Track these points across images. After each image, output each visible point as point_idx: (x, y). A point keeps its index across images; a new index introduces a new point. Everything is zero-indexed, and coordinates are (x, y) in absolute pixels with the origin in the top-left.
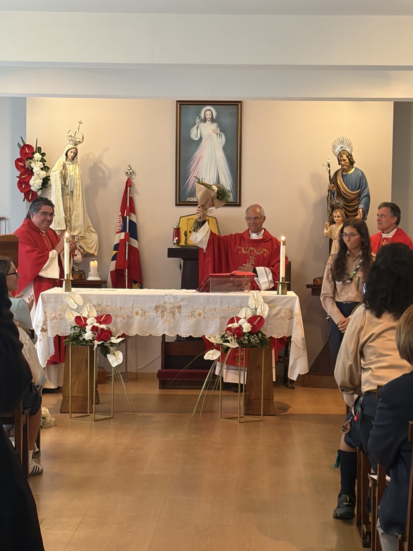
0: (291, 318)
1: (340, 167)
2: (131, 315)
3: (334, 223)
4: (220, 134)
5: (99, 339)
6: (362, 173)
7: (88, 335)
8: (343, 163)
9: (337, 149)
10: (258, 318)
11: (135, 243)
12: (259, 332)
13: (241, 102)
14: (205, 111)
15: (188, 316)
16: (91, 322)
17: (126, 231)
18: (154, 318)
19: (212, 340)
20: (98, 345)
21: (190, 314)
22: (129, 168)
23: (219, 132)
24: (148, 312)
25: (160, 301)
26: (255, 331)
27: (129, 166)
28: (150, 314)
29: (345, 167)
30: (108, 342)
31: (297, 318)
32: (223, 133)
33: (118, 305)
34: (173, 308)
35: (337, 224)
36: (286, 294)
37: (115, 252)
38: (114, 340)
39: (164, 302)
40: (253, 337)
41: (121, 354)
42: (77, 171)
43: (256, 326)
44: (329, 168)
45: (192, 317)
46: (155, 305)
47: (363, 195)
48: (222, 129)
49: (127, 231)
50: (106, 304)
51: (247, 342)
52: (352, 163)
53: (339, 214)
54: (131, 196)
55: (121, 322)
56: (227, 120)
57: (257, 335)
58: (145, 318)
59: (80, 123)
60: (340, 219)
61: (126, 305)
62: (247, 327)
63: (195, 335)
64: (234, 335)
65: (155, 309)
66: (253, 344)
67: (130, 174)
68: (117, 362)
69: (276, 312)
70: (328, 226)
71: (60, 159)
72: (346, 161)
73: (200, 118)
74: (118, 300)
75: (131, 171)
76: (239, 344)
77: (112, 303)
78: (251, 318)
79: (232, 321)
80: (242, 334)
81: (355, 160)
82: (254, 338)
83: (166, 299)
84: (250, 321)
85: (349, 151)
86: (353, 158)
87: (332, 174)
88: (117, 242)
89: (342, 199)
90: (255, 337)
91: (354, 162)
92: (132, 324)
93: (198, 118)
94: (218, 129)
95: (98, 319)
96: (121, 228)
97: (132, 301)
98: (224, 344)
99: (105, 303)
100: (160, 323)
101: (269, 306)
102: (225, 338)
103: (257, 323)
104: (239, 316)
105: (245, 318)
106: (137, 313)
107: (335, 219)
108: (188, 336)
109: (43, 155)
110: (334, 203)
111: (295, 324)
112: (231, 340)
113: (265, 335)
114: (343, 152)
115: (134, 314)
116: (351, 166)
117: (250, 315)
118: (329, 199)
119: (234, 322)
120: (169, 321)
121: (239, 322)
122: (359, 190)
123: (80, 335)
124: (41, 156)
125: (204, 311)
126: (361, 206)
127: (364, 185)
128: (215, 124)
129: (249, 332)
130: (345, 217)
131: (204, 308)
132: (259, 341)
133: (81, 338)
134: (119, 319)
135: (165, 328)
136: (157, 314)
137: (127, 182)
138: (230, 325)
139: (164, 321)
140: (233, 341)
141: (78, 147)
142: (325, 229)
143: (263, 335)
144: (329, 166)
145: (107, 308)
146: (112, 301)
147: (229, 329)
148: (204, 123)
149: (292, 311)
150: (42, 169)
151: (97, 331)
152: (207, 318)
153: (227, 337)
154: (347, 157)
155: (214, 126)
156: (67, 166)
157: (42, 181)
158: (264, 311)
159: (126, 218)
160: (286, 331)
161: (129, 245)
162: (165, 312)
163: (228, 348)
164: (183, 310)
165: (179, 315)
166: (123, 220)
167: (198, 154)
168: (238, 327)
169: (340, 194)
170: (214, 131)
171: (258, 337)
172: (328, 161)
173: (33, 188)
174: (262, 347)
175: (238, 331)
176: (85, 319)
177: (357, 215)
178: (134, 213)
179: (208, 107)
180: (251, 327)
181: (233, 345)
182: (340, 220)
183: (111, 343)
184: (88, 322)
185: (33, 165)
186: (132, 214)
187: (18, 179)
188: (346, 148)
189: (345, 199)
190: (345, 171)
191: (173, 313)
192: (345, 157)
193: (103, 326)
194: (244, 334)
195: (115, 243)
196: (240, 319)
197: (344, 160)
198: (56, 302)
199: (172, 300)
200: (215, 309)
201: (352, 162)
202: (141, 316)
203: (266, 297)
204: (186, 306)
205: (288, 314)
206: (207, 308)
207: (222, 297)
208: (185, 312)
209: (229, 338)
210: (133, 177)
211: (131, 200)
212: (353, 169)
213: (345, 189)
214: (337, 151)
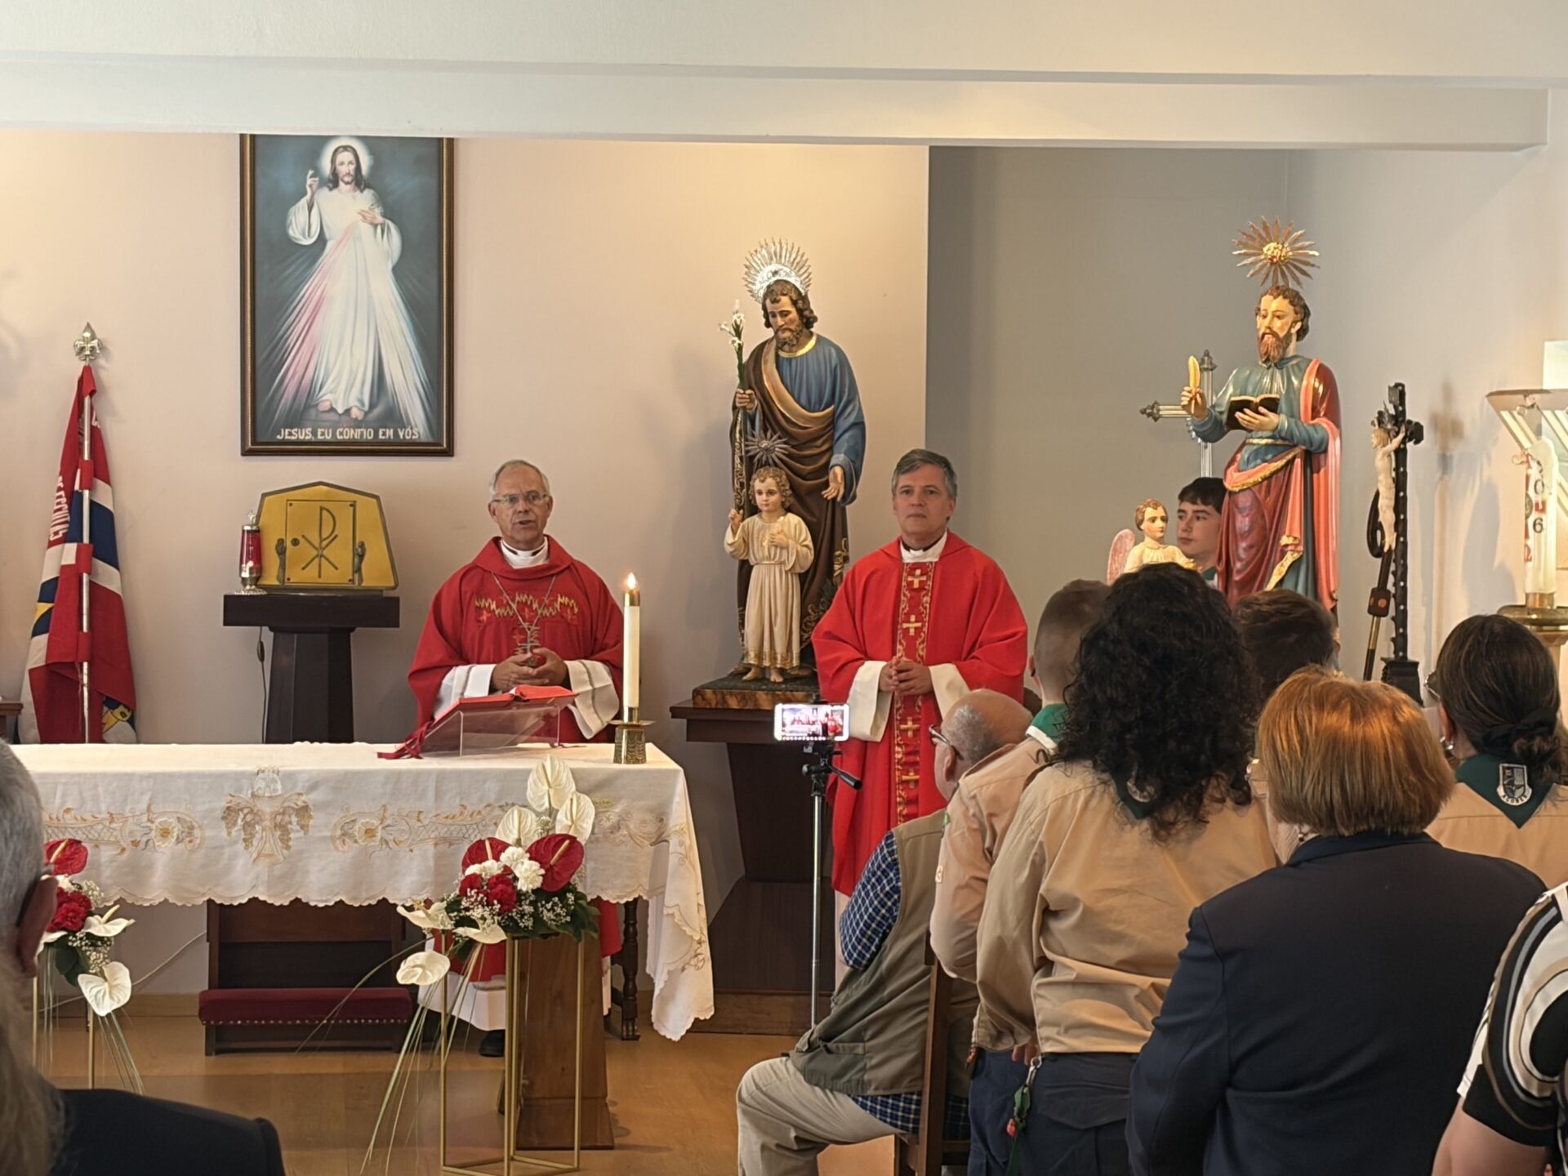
0: (660, 840)
1: (770, 333)
2: (145, 839)
3: (753, 510)
4: (383, 225)
6: (839, 350)
8: (780, 321)
9: (759, 279)
10: (563, 841)
11: (109, 577)
12: (569, 887)
14: (336, 151)
15: (333, 839)
17: (79, 539)
18: (222, 847)
19: (418, 918)
20: (48, 946)
21: (339, 833)
22: (87, 335)
23: (380, 219)
24: (200, 827)
25: (240, 790)
26: (555, 886)
27: (88, 327)
28: (208, 833)
29: (787, 334)
30: (79, 935)
31: (681, 844)
32: (393, 221)
33: (103, 807)
34: (284, 813)
35: (764, 515)
36: (643, 761)
37: (44, 607)
38: (99, 927)
39: (253, 795)
40: (549, 906)
41: (126, 971)
43: (556, 869)
44: (740, 338)
45: (344, 841)
46: (224, 804)
47: (844, 424)
48: (392, 210)
49: (86, 540)
50: (63, 803)
51: (530, 923)
52: (807, 321)
53: (770, 483)
54: (95, 424)
55: (112, 861)
56: (407, 183)
57: (563, 899)
58: (190, 846)
60: (774, 498)
61: (128, 808)
62: (528, 875)
63: (355, 899)
64: (489, 904)
65: (224, 818)
66: (549, 928)
67: (91, 353)
68: (111, 997)
69: (614, 819)
70: (736, 521)
72: (791, 316)
73: (317, 173)
74: (101, 790)
75: (95, 343)
76: (505, 929)
77: (83, 802)
78: (538, 842)
79: (476, 853)
80: (515, 899)
81: (815, 314)
82: (552, 909)
83: (260, 784)
85: (798, 285)
86: (812, 307)
88: (49, 573)
89: (779, 438)
90: (555, 904)
91: (815, 319)
92: (150, 866)
93: (311, 172)
94: (378, 211)
96: (62, 529)
97: (150, 793)
98: (460, 931)
99: (58, 801)
100: (240, 863)
101: (594, 803)
102: (459, 911)
103: (558, 860)
104: (497, 837)
105: (518, 843)
106: (165, 833)
107: (760, 500)
108: (331, 903)
110: (753, 449)
111: (673, 860)
112: (483, 918)
113: (583, 897)
114: (780, 287)
115: (153, 834)
116: (805, 330)
117: (534, 832)
118: (738, 435)
119: (484, 859)
120: (270, 855)
121: (503, 857)
122: (832, 407)
125: (382, 820)
126: (839, 458)
127: (847, 390)
128: (368, 193)
129: (534, 891)
130: (789, 492)
131: (385, 811)
132: (568, 919)
134: (107, 853)
135: (257, 877)
136: (229, 834)
137: (81, 381)
138: (473, 869)
139: (255, 855)
140: (489, 921)
142: (729, 532)
143: (580, 896)
144: (738, 333)
145: (67, 816)
146: (81, 793)
147: (472, 882)
148: (331, 189)
149: (661, 817)
152: (392, 844)
153: (467, 909)
154: (794, 303)
155: (365, 199)
158: (579, 819)
159: (81, 495)
160: (644, 880)
161: (92, 585)
162: (258, 828)
163: (471, 943)
164: (317, 819)
165: (301, 834)
166: (69, 503)
167: (311, 289)
168: (499, 872)
169: (771, 420)
170: (364, 217)
171: (565, 905)
172: (735, 317)
174: (578, 936)
175: (500, 886)
177: (826, 485)
178: (107, 481)
179: (344, 140)
180: (542, 872)
181: (489, 934)
182: (774, 503)
183: (89, 936)
186: (100, 483)
188: (787, 274)
189: (789, 437)
190: (786, 347)
192: (785, 303)
194: (520, 896)
195: (44, 580)
196: (505, 846)
197: (784, 314)
199: (279, 786)
200: (420, 812)
201: (808, 319)
202: (179, 841)
203: (583, 770)
204: (323, 806)
205: (651, 828)
206: (392, 810)
207: (442, 775)
208: (322, 824)
209: (476, 913)
210: (101, 361)
211: (96, 435)
212: (812, 343)
213: (787, 404)
214: (760, 288)
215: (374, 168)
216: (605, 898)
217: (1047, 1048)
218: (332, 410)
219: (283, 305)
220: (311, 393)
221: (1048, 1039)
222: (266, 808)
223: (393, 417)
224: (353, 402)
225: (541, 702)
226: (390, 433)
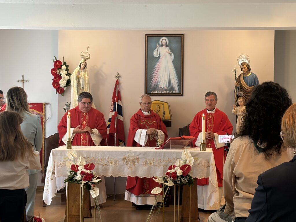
0: (208, 166)
1: (242, 72)
2: (108, 164)
3: (238, 105)
4: (171, 53)
5: (85, 180)
6: (255, 75)
7: (78, 177)
8: (244, 69)
9: (240, 62)
10: (187, 166)
11: (121, 118)
12: (188, 175)
13: (183, 34)
14: (162, 40)
15: (144, 164)
16: (81, 168)
17: (115, 111)
18: (122, 166)
19: (156, 181)
20: (84, 184)
21: (145, 163)
22: (118, 74)
23: (170, 52)
24: (118, 162)
25: (126, 154)
26: (185, 175)
28: (120, 163)
29: (245, 72)
30: (90, 182)
31: (212, 167)
32: (173, 53)
33: (100, 157)
34: (134, 159)
35: (240, 106)
36: (206, 150)
37: (109, 123)
38: (95, 181)
39: (128, 156)
40: (183, 179)
41: (99, 189)
42: (86, 76)
43: (186, 171)
44: (235, 72)
45: (146, 165)
46: (123, 157)
48: (172, 51)
49: (116, 111)
50: (92, 156)
51: (179, 182)
52: (249, 70)
53: (241, 100)
54: (119, 90)
55: (101, 168)
56: (175, 45)
57: (186, 177)
58: (116, 165)
59: (88, 47)
60: (242, 103)
61: (104, 158)
62: (179, 172)
63: (147, 176)
64: (171, 178)
65: (123, 160)
66: (183, 183)
67: (118, 77)
68: (95, 195)
69: (199, 162)
70: (235, 107)
71: (77, 69)
72: (246, 69)
74: (99, 154)
75: (119, 75)
76: (174, 183)
77: (96, 156)
78: (182, 166)
79: (170, 168)
80: (176, 177)
81: (251, 68)
82: (184, 179)
83: (130, 153)
84: (182, 168)
85: (247, 63)
86: (250, 67)
87: (237, 76)
88: (110, 117)
89: (243, 91)
90: (185, 179)
91: (251, 69)
92: (109, 169)
93: (158, 44)
94: (170, 51)
95: (86, 167)
96: (112, 109)
97: (108, 155)
98: (164, 183)
99: (91, 156)
100: (126, 169)
101: (194, 159)
102: (165, 179)
103: (186, 170)
104: (175, 165)
105: (179, 166)
106: (111, 163)
107: (239, 103)
108: (143, 177)
109: (67, 66)
110: (238, 94)
111: (211, 171)
112: (169, 181)
113: (192, 177)
114: (244, 63)
115: (109, 163)
116: (249, 71)
117: (182, 164)
118: (235, 91)
119: (172, 169)
120: (131, 167)
121: (175, 169)
122: (254, 86)
123: (74, 177)
124: (66, 67)
125: (153, 161)
127: (257, 83)
128: (168, 48)
129: (180, 176)
130: (245, 102)
131: (154, 159)
132: (187, 182)
133: (74, 179)
134: (100, 166)
135: (129, 172)
136: (124, 163)
137: (116, 82)
138: (169, 171)
139: (128, 167)
140: (170, 181)
141: (87, 61)
142: (233, 110)
143: (190, 177)
144: (235, 71)
145: (93, 159)
146: (96, 154)
147: (168, 173)
148: (161, 47)
149: (208, 162)
150: (66, 75)
151: (84, 175)
152: (155, 166)
153: (166, 179)
154: (247, 66)
155: (167, 49)
156: (81, 73)
157: (66, 82)
158: (191, 162)
159: (116, 103)
160: (205, 174)
161: (117, 119)
162: (129, 162)
163: (167, 186)
164: (140, 161)
165: (137, 163)
166: (114, 104)
167: (157, 65)
168: (174, 172)
169: (242, 88)
170: (167, 52)
171: (187, 179)
172: (235, 68)
173: (61, 86)
174: (189, 185)
175: (173, 175)
176: (78, 166)
178: (121, 100)
179: (164, 38)
180: (182, 172)
181: (170, 184)
182: (242, 104)
183: (92, 182)
184: (79, 168)
185: (61, 72)
186: (119, 101)
187: (53, 81)
188: (245, 61)
189: (245, 91)
190: (245, 74)
191: (134, 162)
192: (245, 66)
193: (88, 171)
194: (178, 177)
195: (109, 118)
196: (176, 166)
198: (61, 155)
199: (133, 154)
200: (161, 160)
201: (249, 69)
202: (114, 164)
203: (193, 152)
204: (142, 158)
205: (206, 164)
206: (155, 159)
207: (165, 153)
208: (141, 162)
209: (168, 180)
210: (120, 79)
211: (119, 92)
212: (250, 74)
213: (245, 85)
214: (240, 63)
215: (169, 43)
216: (197, 178)
217: (237, 216)
218: (161, 87)
219: (153, 68)
220: (157, 85)
221: (237, 213)
222: (131, 158)
223: (172, 89)
224: (165, 86)
225: (188, 139)
226: (172, 92)
